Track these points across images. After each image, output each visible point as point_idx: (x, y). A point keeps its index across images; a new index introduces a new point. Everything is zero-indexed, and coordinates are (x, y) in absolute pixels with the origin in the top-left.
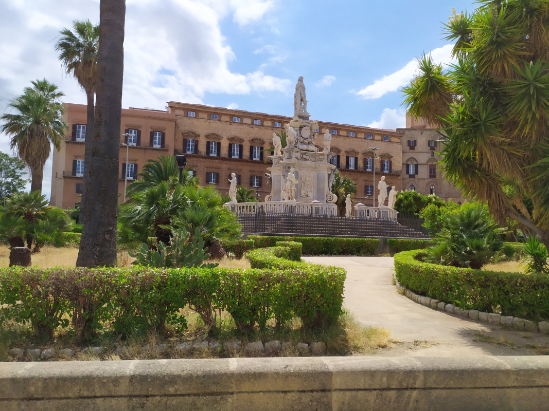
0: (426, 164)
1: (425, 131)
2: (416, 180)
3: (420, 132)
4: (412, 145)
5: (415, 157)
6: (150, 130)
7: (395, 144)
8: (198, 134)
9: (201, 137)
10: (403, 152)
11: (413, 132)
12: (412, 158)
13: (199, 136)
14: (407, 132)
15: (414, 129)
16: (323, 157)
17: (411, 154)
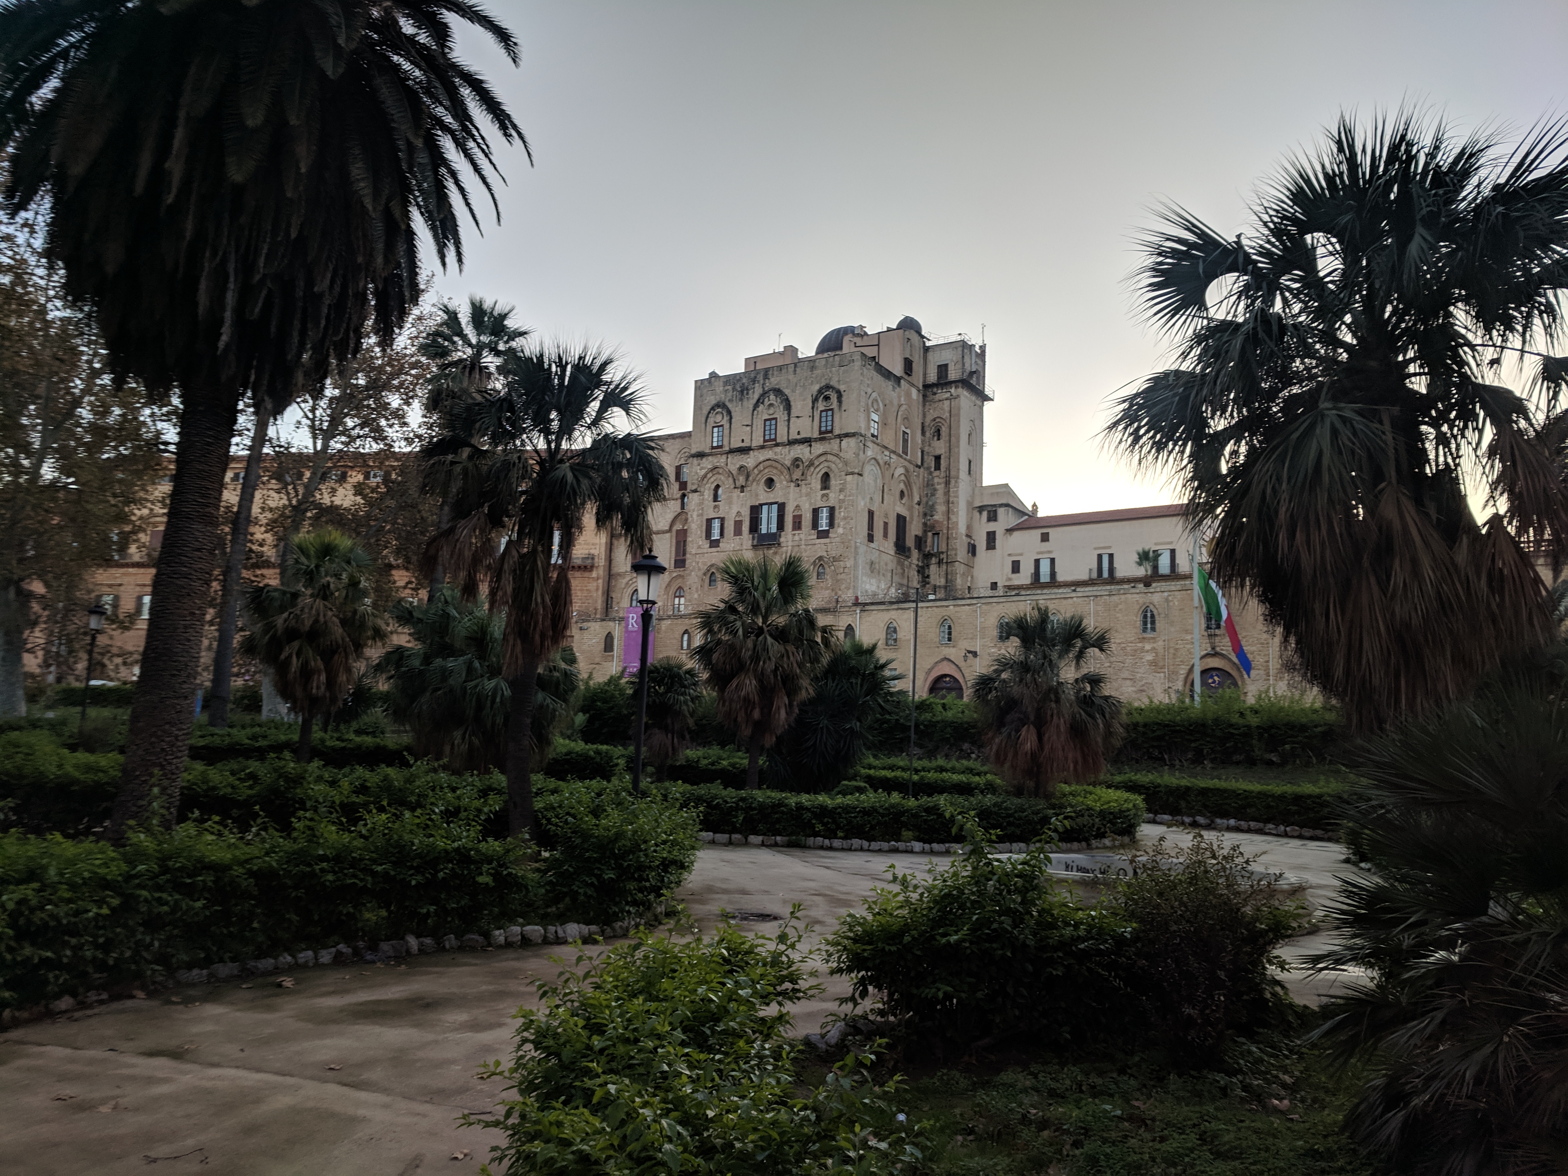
0: (670, 530)
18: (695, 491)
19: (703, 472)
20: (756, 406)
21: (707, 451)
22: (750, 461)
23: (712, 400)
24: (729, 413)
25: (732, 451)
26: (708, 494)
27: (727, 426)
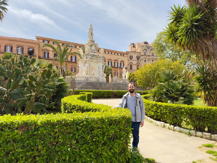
0: (136, 65)
1: (136, 53)
2: (132, 70)
3: (134, 53)
4: (131, 58)
5: (132, 62)
6: (28, 48)
7: (125, 57)
8: (49, 50)
9: (50, 51)
10: (128, 60)
11: (132, 53)
12: (131, 62)
13: (49, 51)
14: (129, 53)
15: (132, 52)
16: (100, 58)
17: (131, 61)
18: (142, 60)
19: (143, 58)
20: (150, 51)
21: (144, 55)
22: (150, 57)
23: (144, 48)
24: (147, 51)
25: (147, 56)
26: (144, 61)
27: (146, 52)
